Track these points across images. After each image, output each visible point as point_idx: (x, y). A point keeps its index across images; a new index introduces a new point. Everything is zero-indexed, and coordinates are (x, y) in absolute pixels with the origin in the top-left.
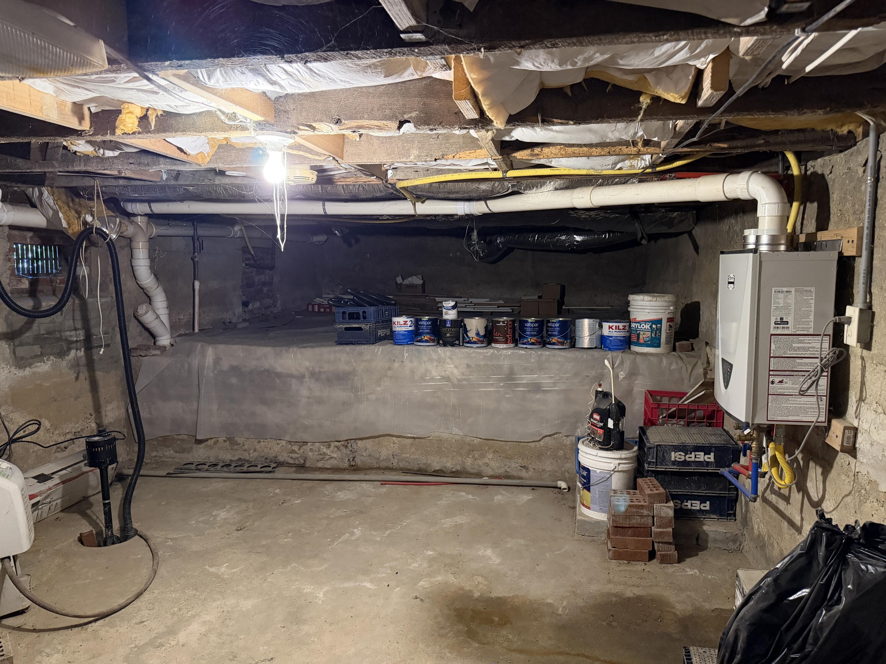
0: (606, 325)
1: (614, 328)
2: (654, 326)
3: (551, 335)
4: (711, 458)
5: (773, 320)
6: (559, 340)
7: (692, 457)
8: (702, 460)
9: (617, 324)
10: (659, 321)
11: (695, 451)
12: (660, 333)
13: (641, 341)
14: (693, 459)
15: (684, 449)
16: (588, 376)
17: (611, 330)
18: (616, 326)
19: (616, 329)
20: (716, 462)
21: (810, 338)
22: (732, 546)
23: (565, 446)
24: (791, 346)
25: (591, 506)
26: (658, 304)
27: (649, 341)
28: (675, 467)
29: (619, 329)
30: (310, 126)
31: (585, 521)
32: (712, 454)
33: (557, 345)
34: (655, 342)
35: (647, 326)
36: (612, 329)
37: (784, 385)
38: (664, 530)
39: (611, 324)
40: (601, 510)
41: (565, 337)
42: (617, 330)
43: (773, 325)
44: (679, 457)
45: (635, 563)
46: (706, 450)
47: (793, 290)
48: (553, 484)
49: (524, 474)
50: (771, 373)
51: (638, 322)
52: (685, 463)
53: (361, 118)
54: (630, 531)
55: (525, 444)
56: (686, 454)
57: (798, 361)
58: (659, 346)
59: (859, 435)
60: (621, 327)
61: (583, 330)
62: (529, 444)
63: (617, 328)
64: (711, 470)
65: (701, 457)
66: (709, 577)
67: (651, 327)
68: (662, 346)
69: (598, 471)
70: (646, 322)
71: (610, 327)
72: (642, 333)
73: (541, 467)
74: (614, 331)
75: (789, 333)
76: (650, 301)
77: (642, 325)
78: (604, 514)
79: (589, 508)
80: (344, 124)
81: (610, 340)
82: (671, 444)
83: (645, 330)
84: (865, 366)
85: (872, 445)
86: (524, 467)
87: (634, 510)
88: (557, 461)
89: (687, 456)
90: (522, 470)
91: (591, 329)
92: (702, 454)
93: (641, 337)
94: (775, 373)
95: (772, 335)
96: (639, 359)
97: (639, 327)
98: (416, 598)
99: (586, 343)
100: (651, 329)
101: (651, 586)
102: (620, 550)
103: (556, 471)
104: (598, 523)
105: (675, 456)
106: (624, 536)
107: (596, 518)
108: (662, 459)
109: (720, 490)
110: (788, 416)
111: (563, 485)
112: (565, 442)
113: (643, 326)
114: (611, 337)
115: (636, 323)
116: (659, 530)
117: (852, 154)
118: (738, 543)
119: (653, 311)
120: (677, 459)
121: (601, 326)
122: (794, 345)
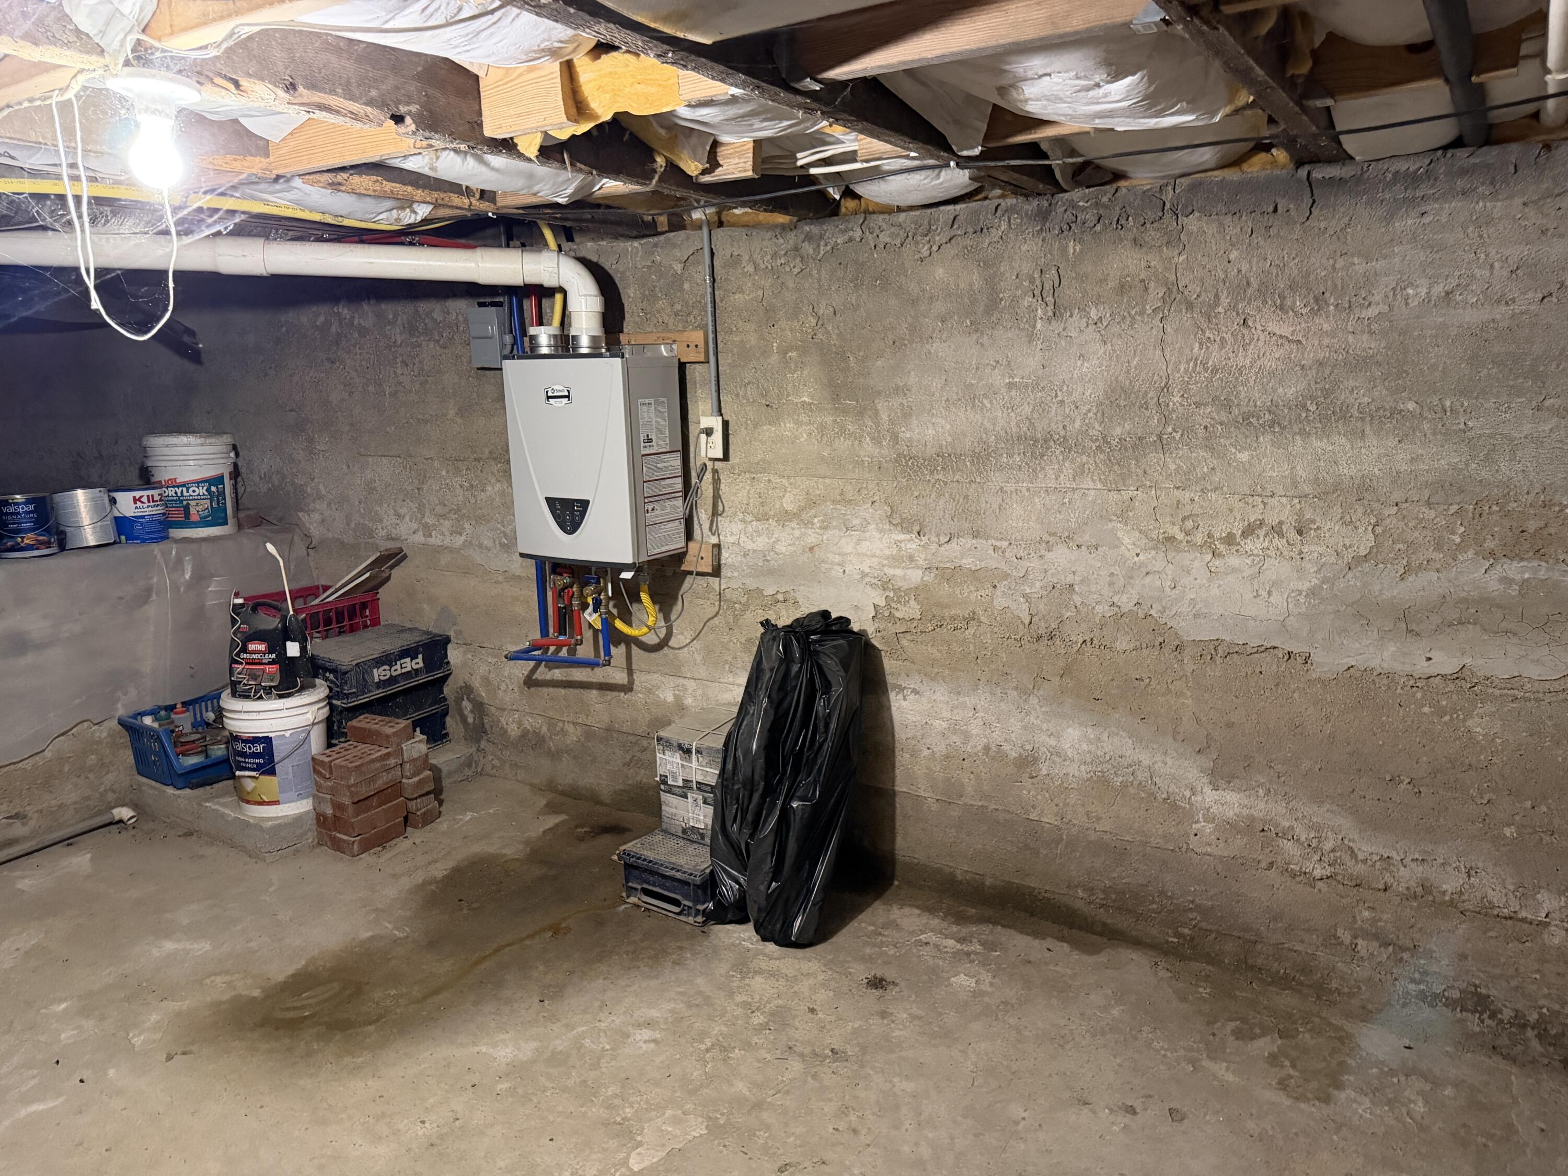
0: (121, 497)
1: (145, 499)
2: (213, 489)
3: (18, 532)
4: (419, 663)
5: (642, 439)
6: (41, 538)
7: (397, 670)
8: (409, 669)
9: (150, 493)
10: (219, 480)
11: (400, 659)
12: (224, 499)
13: (194, 518)
14: (399, 672)
15: (387, 660)
16: (121, 598)
17: (139, 504)
18: (148, 496)
19: (149, 501)
20: (425, 667)
21: (667, 456)
22: (468, 772)
23: (100, 742)
24: (656, 467)
25: (280, 798)
26: (208, 449)
27: (209, 516)
28: (380, 691)
29: (154, 501)
30: (237, 84)
31: (279, 825)
32: (420, 656)
33: (37, 549)
34: (216, 517)
35: (202, 490)
36: (143, 502)
37: (656, 512)
38: (421, 776)
39: (137, 494)
40: (300, 797)
41: (48, 531)
42: (152, 504)
43: (642, 444)
44: (384, 673)
45: (394, 842)
46: (409, 653)
47: (652, 401)
48: (105, 819)
49: (18, 829)
50: (646, 500)
51: (183, 485)
52: (392, 680)
53: (332, 92)
54: (375, 801)
55: (12, 767)
56: (391, 666)
57: (663, 483)
58: (225, 523)
59: (723, 551)
60: (157, 498)
61: (76, 514)
62: (20, 765)
63: (150, 499)
64: (422, 679)
65: (408, 664)
66: (491, 811)
67: (208, 490)
68: (229, 521)
69: (288, 734)
70: (198, 483)
71: (135, 500)
72: (192, 503)
73: (53, 803)
74: (145, 505)
75: (654, 451)
76: (202, 445)
77: (191, 490)
78: (304, 802)
79: (276, 803)
80: (301, 95)
81: (142, 524)
82: (371, 657)
83: (200, 498)
84: (719, 479)
85: (745, 555)
86: (16, 816)
87: (378, 765)
88: (87, 778)
89: (393, 669)
90: (12, 823)
91: (96, 507)
92: (408, 660)
93: (193, 511)
94: (650, 499)
95: (643, 455)
96: (205, 548)
97: (185, 494)
98: (170, 1058)
99: (90, 537)
100: (210, 494)
101: (449, 853)
102: (367, 835)
103: (88, 798)
104: (298, 819)
105: (380, 674)
106: (369, 811)
107: (293, 813)
108: (364, 686)
109: (431, 705)
110: (661, 546)
111: (125, 813)
112: (98, 734)
113: (194, 491)
114: (143, 517)
115: (178, 487)
116: (416, 779)
117: (656, 245)
118: (474, 765)
119: (209, 462)
120: (382, 678)
121: (113, 501)
122: (659, 465)
